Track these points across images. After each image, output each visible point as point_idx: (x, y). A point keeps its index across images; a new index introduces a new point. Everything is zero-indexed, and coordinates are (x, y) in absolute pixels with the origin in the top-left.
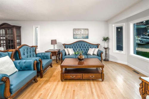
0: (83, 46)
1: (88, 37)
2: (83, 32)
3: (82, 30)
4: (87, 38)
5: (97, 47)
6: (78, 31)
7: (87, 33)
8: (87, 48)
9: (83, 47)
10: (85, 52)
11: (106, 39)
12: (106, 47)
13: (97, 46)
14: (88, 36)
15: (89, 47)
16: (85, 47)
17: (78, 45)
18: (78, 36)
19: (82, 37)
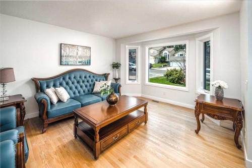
0: (83, 78)
1: (90, 63)
2: (81, 52)
3: (80, 49)
4: (88, 63)
5: (105, 79)
6: (71, 49)
7: (88, 55)
8: (90, 82)
9: (83, 82)
10: (89, 91)
11: (116, 66)
12: (117, 77)
13: (105, 77)
14: (90, 60)
15: (95, 80)
16: (88, 81)
17: (73, 79)
18: (71, 60)
19: (79, 62)
